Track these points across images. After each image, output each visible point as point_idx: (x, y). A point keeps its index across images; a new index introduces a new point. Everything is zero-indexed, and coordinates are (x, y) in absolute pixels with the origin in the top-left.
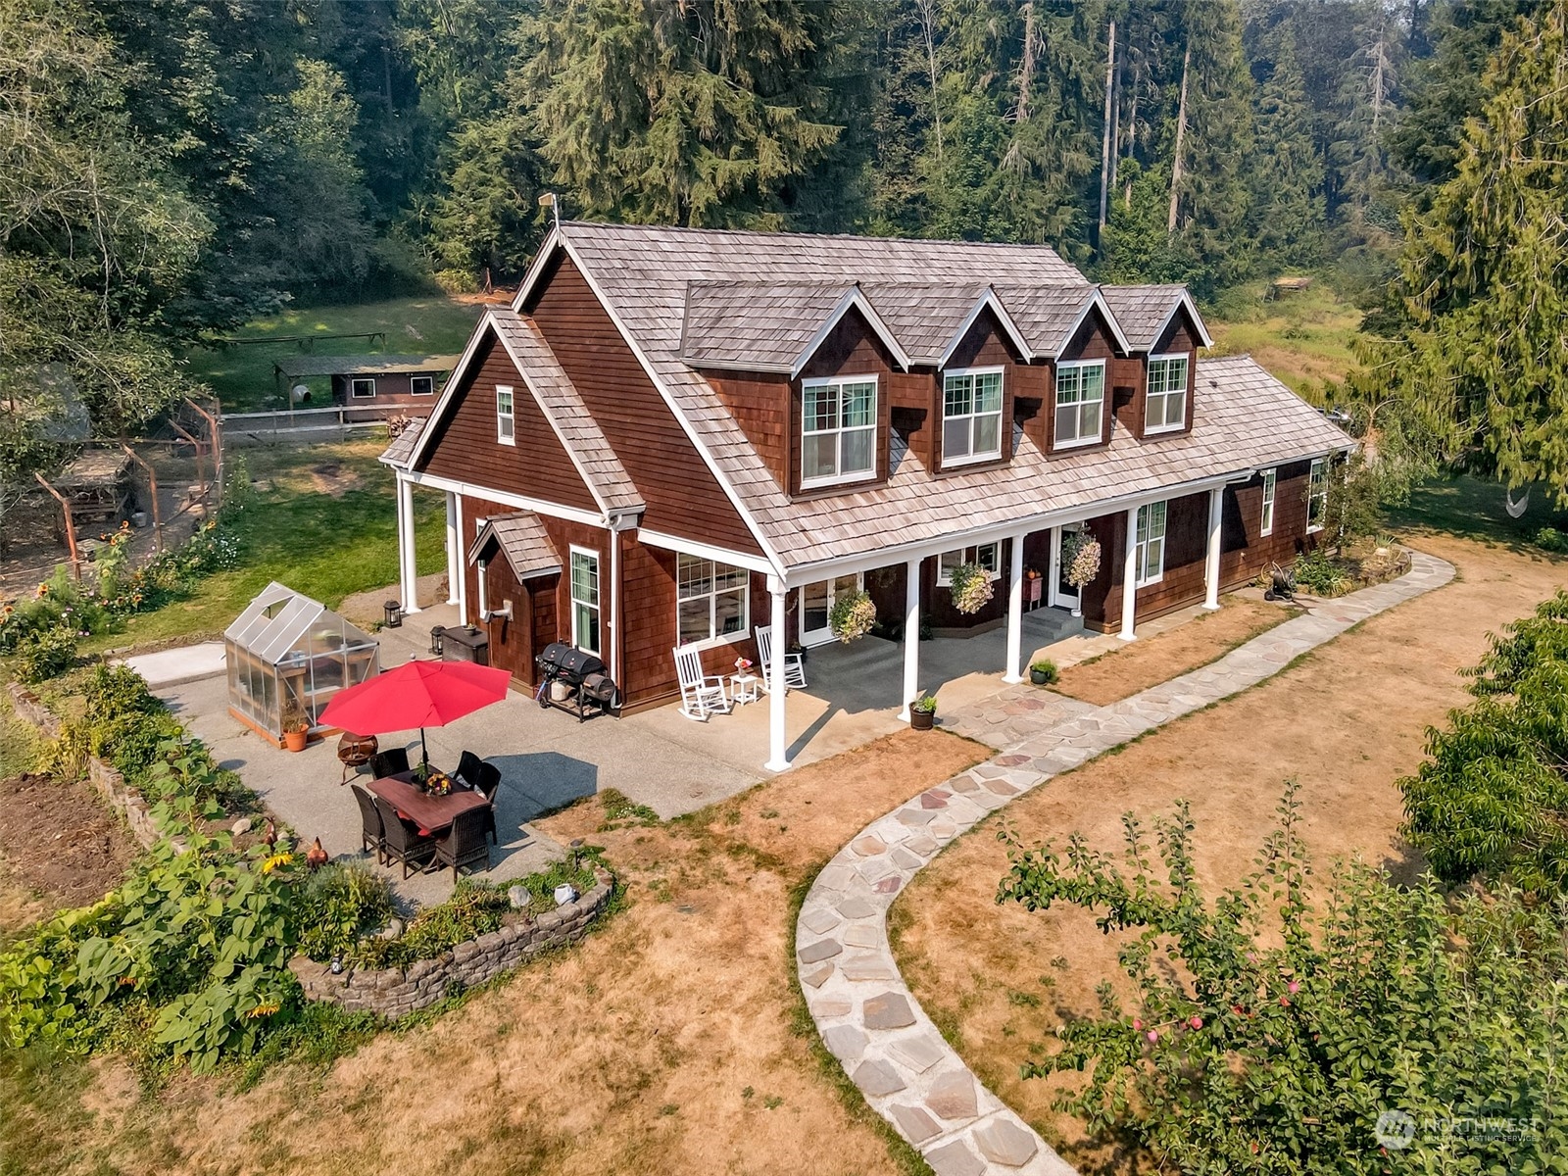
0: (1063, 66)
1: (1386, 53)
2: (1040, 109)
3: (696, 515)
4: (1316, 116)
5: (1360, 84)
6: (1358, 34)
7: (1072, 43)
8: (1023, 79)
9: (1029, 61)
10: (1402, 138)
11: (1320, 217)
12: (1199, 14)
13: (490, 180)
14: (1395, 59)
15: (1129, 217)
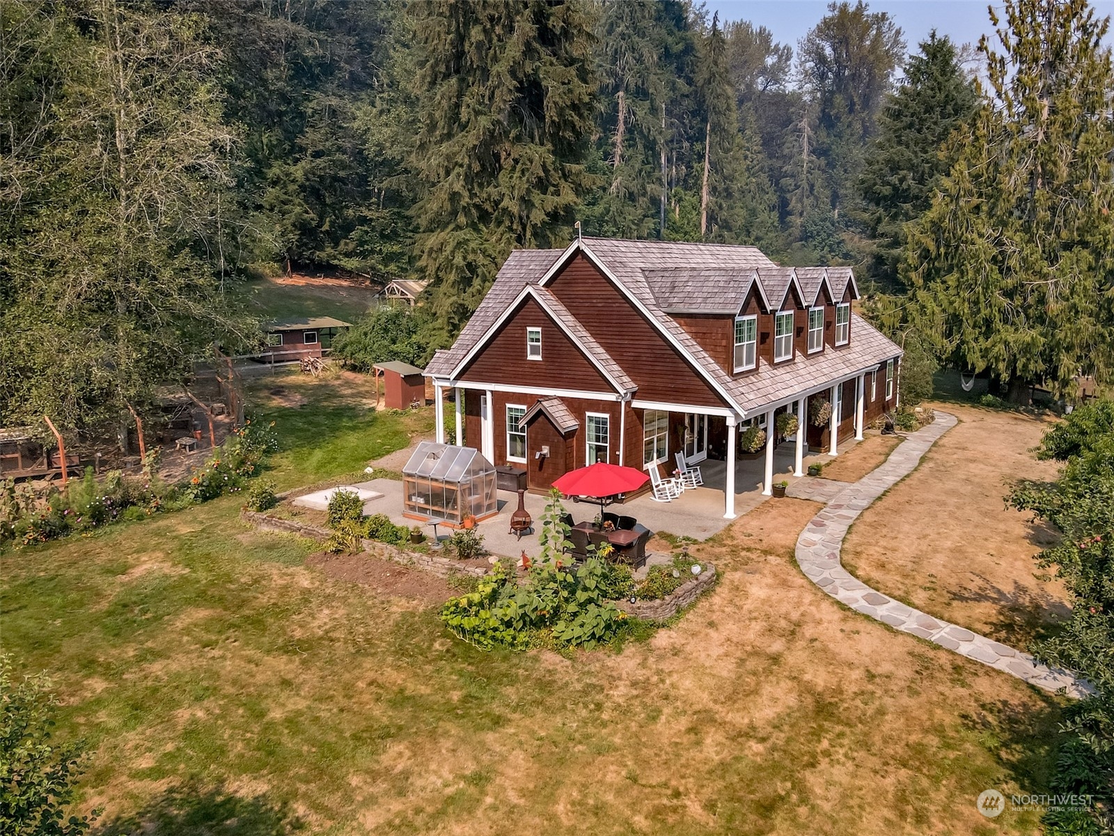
0: (645, 131)
1: (809, 125)
2: (630, 157)
3: (676, 390)
4: (770, 162)
5: (795, 143)
6: (793, 113)
7: (650, 117)
8: (618, 138)
9: (621, 127)
10: (863, 182)
11: (776, 224)
12: (716, 101)
13: (291, 201)
14: (815, 128)
15: (678, 224)
